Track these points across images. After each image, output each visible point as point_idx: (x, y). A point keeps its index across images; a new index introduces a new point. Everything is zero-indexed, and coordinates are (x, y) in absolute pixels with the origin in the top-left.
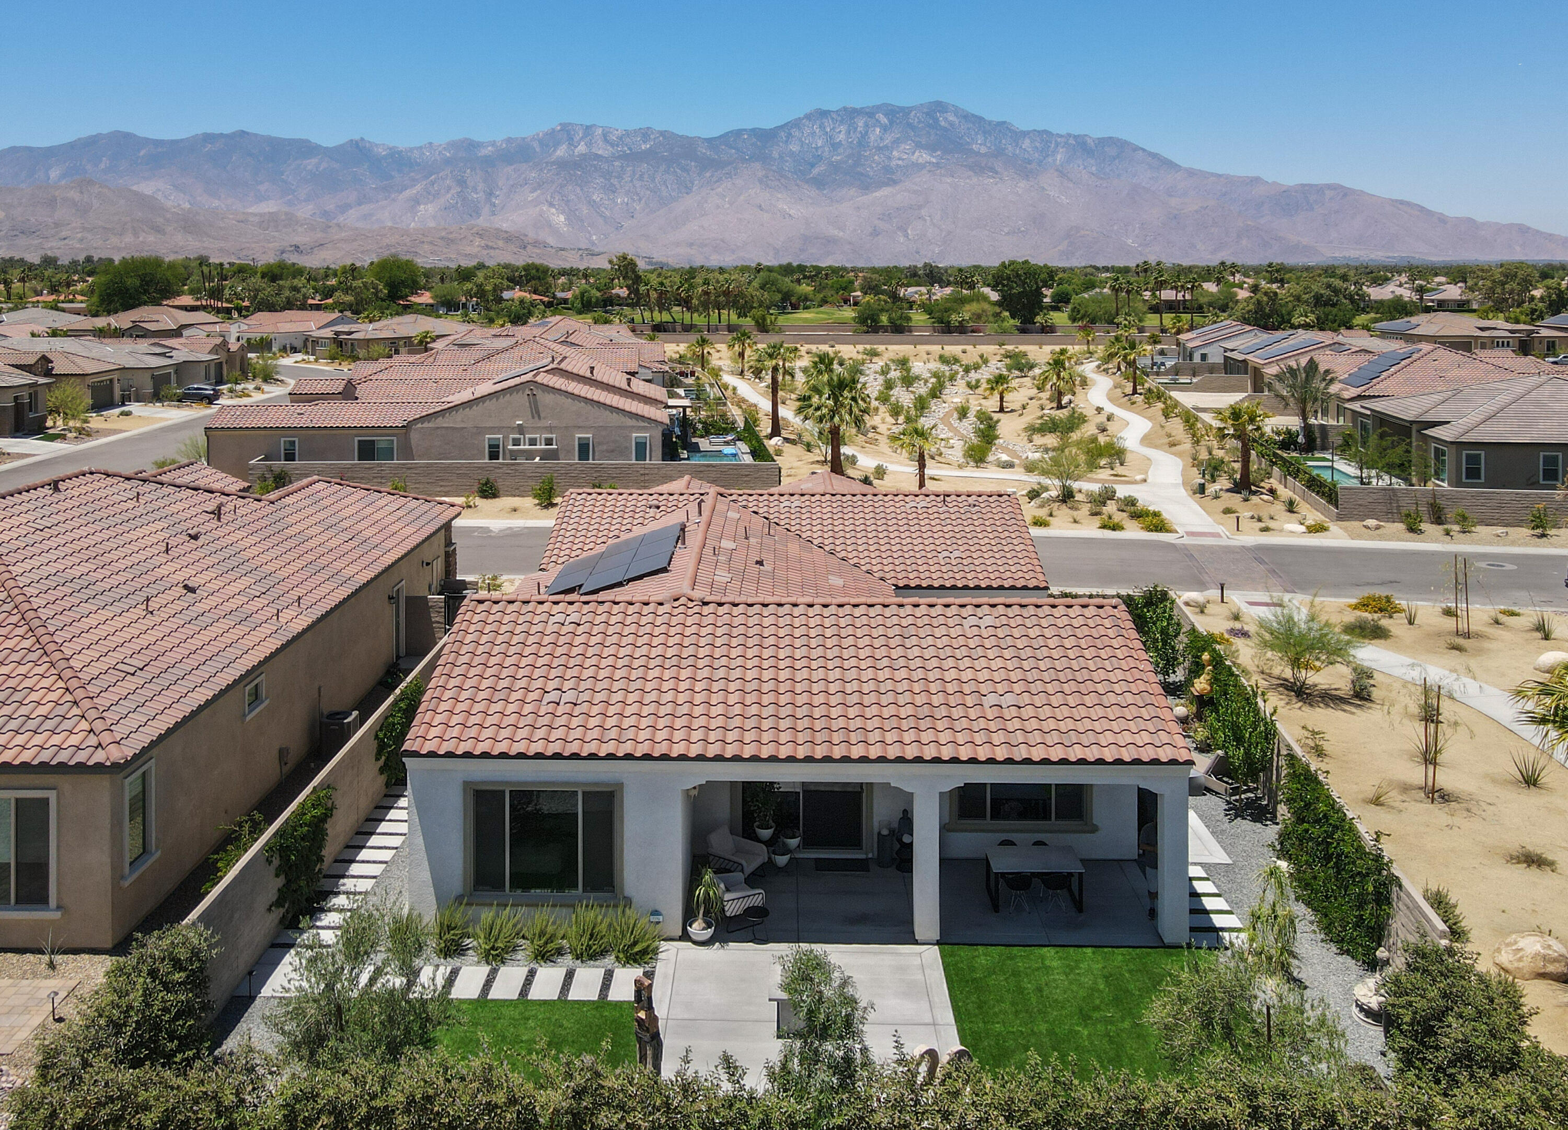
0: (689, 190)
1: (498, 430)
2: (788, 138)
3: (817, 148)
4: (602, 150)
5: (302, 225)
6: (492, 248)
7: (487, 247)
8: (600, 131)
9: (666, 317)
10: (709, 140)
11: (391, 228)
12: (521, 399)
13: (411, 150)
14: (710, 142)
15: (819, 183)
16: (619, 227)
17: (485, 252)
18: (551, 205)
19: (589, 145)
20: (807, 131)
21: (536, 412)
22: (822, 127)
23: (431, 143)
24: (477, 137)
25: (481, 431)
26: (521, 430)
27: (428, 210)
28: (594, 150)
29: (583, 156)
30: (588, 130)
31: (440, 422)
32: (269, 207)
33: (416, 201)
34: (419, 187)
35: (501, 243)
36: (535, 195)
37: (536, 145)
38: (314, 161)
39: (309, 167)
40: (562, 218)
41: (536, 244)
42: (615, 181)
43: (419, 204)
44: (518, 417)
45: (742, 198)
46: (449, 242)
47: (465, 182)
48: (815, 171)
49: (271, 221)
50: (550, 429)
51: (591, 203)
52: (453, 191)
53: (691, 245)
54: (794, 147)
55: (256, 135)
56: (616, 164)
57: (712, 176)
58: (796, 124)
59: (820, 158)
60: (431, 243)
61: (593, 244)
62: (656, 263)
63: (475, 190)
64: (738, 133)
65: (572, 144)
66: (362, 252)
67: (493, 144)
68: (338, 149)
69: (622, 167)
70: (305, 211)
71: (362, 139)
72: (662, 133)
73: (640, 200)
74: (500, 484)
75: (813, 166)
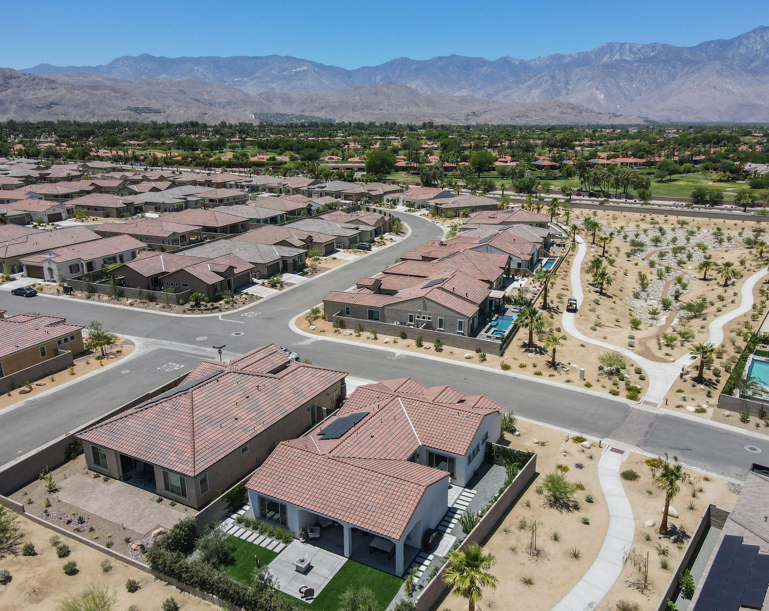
0: (674, 79)
1: (413, 312)
2: (739, 45)
3: (756, 51)
4: (628, 57)
5: (477, 102)
6: (565, 113)
7: (562, 113)
8: (628, 46)
9: (597, 188)
10: (689, 48)
11: (517, 103)
12: (420, 302)
13: (530, 61)
14: (691, 49)
15: (754, 72)
16: (632, 100)
17: (561, 115)
18: (598, 89)
19: (621, 54)
20: (752, 40)
21: (425, 308)
22: (762, 37)
23: (540, 57)
24: (563, 53)
25: (407, 312)
26: (420, 313)
27: (536, 92)
28: (623, 57)
29: (617, 61)
30: (622, 45)
31: (394, 307)
32: (464, 93)
33: (530, 88)
34: (532, 81)
35: (569, 111)
36: (590, 83)
37: (593, 56)
38: (485, 68)
39: (483, 72)
40: (602, 96)
41: (587, 110)
42: (633, 75)
43: (532, 90)
44: (419, 308)
45: (705, 82)
46: (544, 110)
47: (555, 77)
48: (753, 65)
49: (463, 100)
50: (430, 314)
51: (619, 88)
52: (548, 83)
53: (671, 110)
54: (742, 51)
55: (460, 56)
56: (635, 65)
57: (689, 70)
58: (746, 36)
59: (758, 56)
60: (535, 110)
61: (617, 110)
62: (649, 121)
63: (559, 82)
64: (709, 43)
65: (612, 55)
66: (503, 115)
67: (571, 56)
68: (497, 62)
69: (638, 66)
70: (479, 95)
71: (507, 56)
72: (663, 46)
73: (646, 85)
74: (407, 334)
75: (752, 61)
